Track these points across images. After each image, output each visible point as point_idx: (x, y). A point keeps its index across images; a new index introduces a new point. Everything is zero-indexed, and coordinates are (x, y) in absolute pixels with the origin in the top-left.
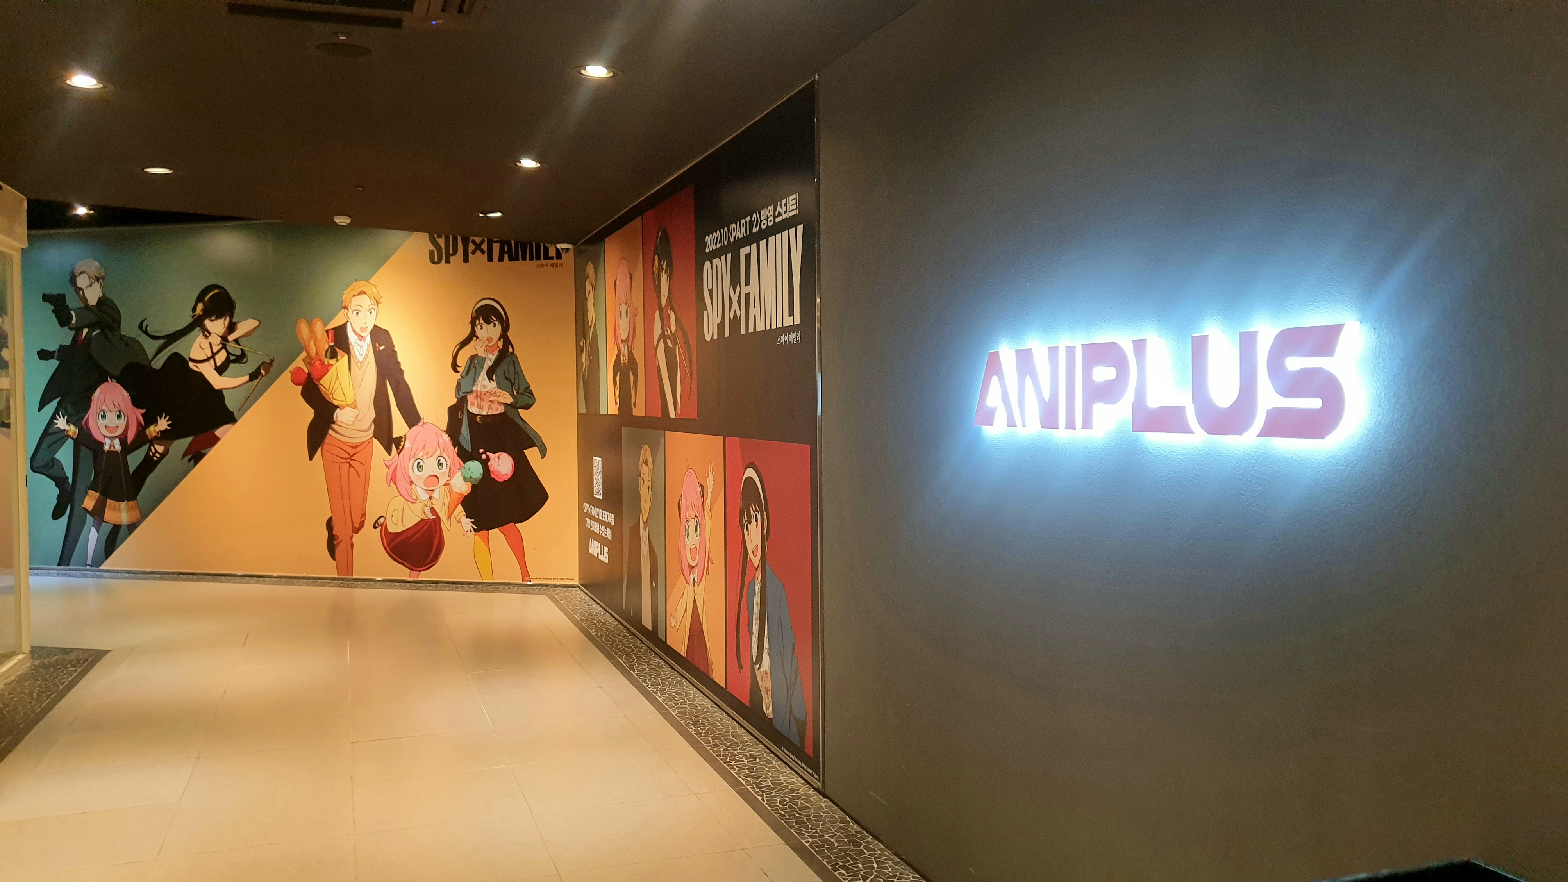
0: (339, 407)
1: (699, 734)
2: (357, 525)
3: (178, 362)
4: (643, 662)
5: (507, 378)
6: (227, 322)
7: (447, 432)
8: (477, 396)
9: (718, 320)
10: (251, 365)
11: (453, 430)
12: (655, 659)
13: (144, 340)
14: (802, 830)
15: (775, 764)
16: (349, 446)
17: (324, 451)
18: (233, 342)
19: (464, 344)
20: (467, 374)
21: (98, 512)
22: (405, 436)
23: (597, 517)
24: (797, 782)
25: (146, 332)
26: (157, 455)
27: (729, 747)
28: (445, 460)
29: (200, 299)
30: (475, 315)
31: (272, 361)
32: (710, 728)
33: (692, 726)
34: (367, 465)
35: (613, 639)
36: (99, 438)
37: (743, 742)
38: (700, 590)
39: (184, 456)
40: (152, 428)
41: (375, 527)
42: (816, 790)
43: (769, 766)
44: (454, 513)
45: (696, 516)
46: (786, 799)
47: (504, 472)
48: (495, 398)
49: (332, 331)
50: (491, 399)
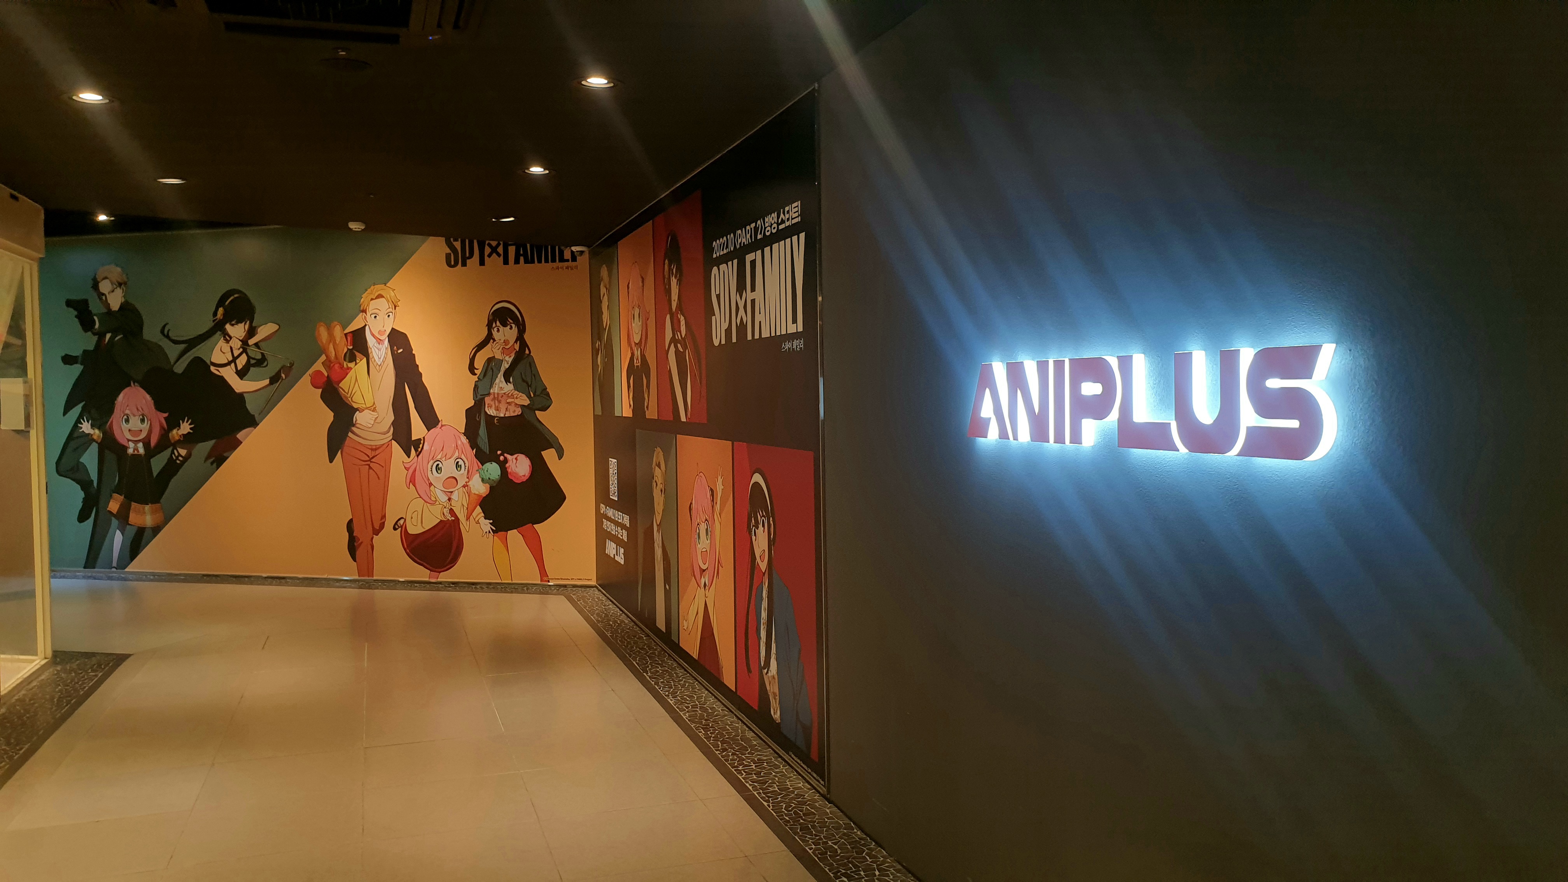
0: (359, 410)
1: (708, 738)
2: (377, 527)
3: (201, 366)
4: (657, 664)
5: (524, 381)
6: (247, 327)
7: (465, 434)
8: (494, 399)
9: (725, 326)
10: (273, 367)
11: (471, 432)
12: (668, 661)
13: (165, 344)
14: (806, 837)
15: (783, 769)
16: (369, 448)
17: (344, 454)
18: (253, 346)
19: (480, 346)
20: (484, 377)
21: (123, 516)
22: (424, 438)
23: (613, 518)
24: (803, 787)
25: (168, 337)
26: (180, 458)
27: (738, 752)
28: (464, 462)
29: (221, 303)
30: (491, 318)
31: (292, 365)
32: (720, 732)
33: (702, 730)
34: (386, 467)
35: (628, 640)
36: (124, 443)
37: (752, 747)
38: (711, 593)
39: (207, 459)
40: (175, 431)
41: (395, 529)
42: (822, 795)
43: (777, 770)
44: (473, 514)
45: (706, 520)
46: (793, 805)
47: (521, 474)
48: (513, 400)
49: (351, 334)
50: (508, 401)
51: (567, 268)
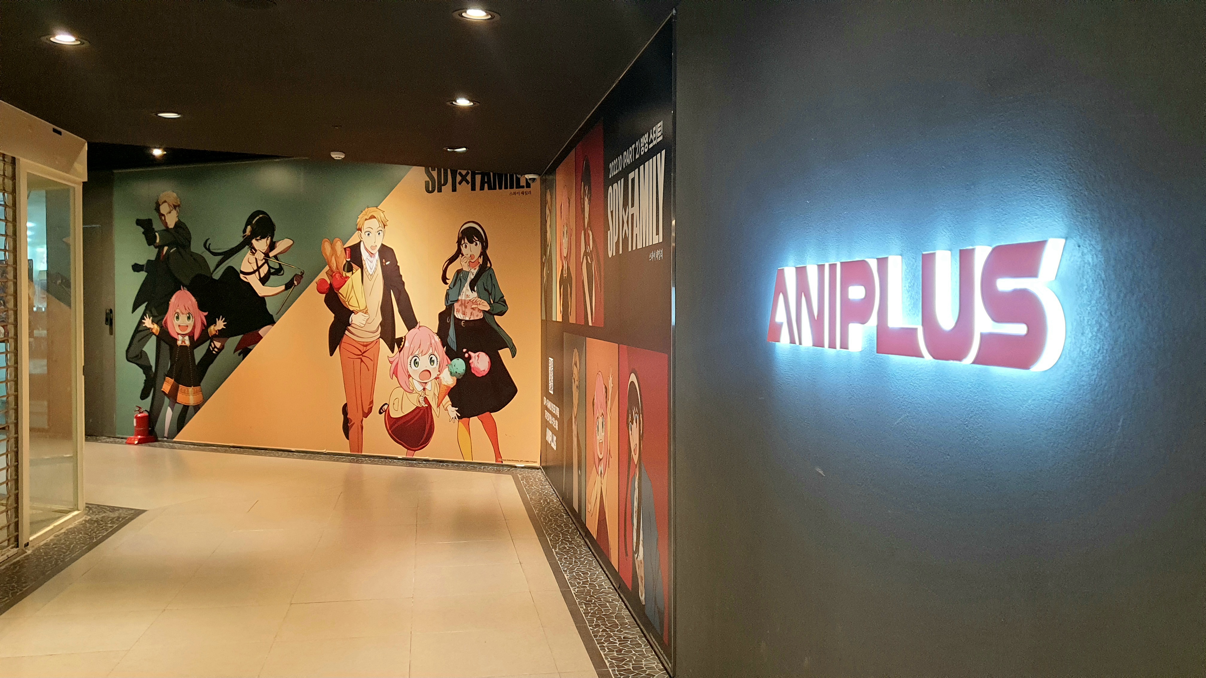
0: (354, 313)
1: (587, 614)
2: (366, 411)
3: (232, 273)
5: (485, 290)
6: (268, 242)
7: (438, 334)
8: (462, 304)
10: (287, 277)
11: (442, 333)
13: (207, 256)
16: (361, 345)
17: (341, 348)
18: (273, 258)
19: (452, 260)
20: (454, 286)
21: (173, 395)
22: (405, 337)
23: (550, 410)
25: (209, 250)
26: (216, 350)
28: (436, 357)
29: (249, 223)
30: (460, 235)
31: (303, 273)
33: (584, 605)
34: (375, 361)
35: (550, 518)
36: (175, 336)
38: (605, 481)
39: (236, 350)
40: (212, 327)
41: (380, 413)
44: (443, 402)
45: (602, 415)
47: (482, 369)
48: (476, 306)
49: (349, 249)
50: (473, 307)
51: (523, 193)
